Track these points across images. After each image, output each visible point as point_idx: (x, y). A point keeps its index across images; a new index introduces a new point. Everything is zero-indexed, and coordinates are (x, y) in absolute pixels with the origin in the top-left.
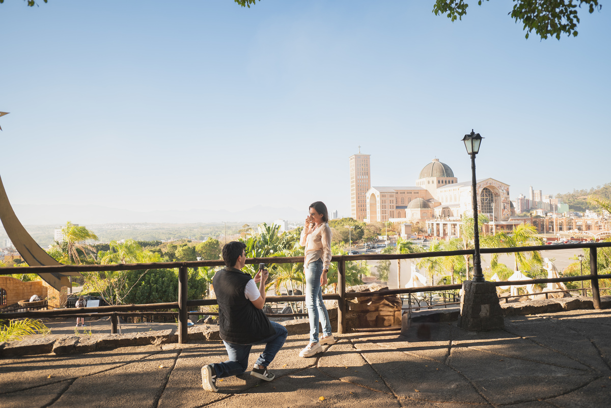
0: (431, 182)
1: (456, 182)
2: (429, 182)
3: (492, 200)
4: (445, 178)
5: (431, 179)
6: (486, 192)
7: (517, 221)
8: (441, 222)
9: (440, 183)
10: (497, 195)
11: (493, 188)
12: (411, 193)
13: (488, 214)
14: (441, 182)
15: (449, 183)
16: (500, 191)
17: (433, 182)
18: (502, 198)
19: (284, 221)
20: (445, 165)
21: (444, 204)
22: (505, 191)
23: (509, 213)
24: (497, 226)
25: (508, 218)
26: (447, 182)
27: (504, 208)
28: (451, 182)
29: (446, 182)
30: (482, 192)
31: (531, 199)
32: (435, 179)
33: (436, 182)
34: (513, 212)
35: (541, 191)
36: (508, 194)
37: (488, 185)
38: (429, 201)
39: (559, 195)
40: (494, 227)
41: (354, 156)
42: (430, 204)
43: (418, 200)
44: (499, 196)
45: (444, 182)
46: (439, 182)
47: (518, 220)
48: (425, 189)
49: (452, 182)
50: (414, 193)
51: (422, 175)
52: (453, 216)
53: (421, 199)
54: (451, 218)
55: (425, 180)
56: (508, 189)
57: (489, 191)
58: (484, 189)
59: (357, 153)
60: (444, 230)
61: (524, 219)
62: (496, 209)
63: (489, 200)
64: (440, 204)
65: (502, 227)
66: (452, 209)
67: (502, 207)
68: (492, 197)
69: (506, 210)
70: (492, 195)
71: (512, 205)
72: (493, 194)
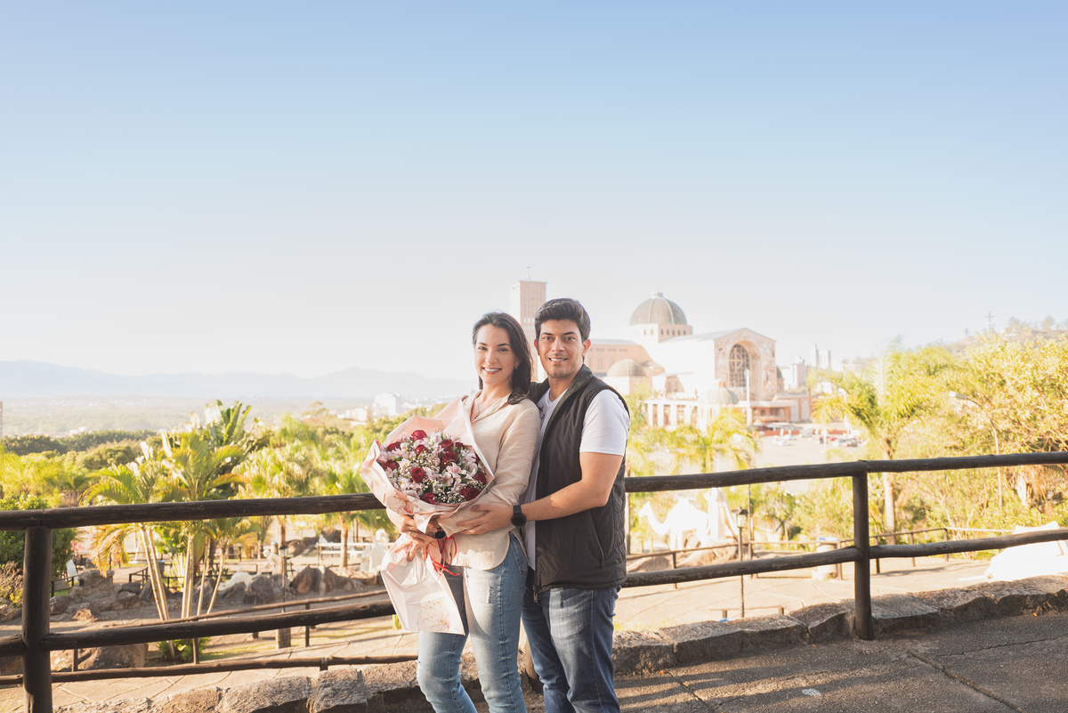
0: (649, 332)
1: (691, 333)
2: (645, 333)
3: (748, 366)
4: (673, 326)
5: (649, 327)
6: (739, 351)
7: (787, 401)
8: (661, 402)
9: (665, 334)
10: (755, 356)
11: (750, 344)
12: (615, 350)
13: (741, 389)
14: (665, 332)
15: (679, 333)
16: (761, 349)
17: (652, 333)
18: (764, 362)
19: (394, 396)
20: (672, 305)
21: (669, 371)
22: (768, 351)
23: (775, 387)
24: (754, 409)
25: (773, 396)
26: (676, 333)
27: (767, 379)
28: (682, 332)
29: (673, 333)
30: (732, 351)
31: (814, 364)
32: (655, 327)
33: (656, 332)
34: (781, 386)
35: (829, 352)
36: (773, 355)
37: (742, 339)
38: (645, 364)
39: (858, 358)
40: (750, 411)
41: (519, 284)
42: (646, 370)
43: (627, 363)
44: (759, 358)
45: (671, 333)
46: (662, 333)
47: (789, 399)
48: (639, 343)
49: (685, 333)
50: (621, 350)
51: (636, 318)
52: (683, 391)
53: (631, 360)
54: (679, 395)
55: (640, 327)
56: (773, 346)
57: (743, 351)
58: (735, 346)
59: (525, 278)
60: (666, 416)
61: (799, 399)
62: (754, 381)
63: (743, 365)
64: (663, 370)
65: (763, 411)
66: (682, 379)
67: (764, 378)
68: (748, 361)
69: (769, 382)
70: (747, 356)
71: (779, 375)
72: (750, 355)
